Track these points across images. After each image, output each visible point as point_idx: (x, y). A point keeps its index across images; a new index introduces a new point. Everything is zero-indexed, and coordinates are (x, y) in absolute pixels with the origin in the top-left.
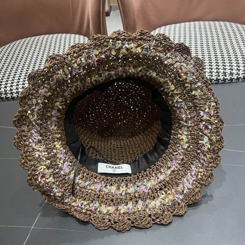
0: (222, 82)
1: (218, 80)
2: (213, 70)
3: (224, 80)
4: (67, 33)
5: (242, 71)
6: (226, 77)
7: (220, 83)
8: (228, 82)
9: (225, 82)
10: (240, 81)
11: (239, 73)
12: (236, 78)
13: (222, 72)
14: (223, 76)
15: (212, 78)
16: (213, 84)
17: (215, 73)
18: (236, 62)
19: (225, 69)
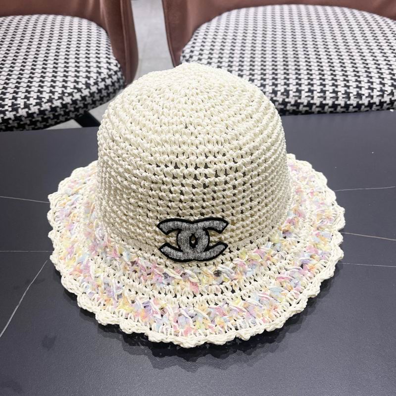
0: (342, 110)
1: (334, 106)
2: (327, 88)
3: (347, 106)
4: (57, 13)
5: (378, 91)
6: (349, 100)
7: (337, 113)
8: (354, 110)
9: (348, 109)
10: (373, 109)
11: (372, 94)
12: (366, 104)
13: (343, 92)
14: (344, 99)
15: (324, 102)
16: (326, 113)
17: (331, 93)
18: (367, 75)
19: (348, 87)
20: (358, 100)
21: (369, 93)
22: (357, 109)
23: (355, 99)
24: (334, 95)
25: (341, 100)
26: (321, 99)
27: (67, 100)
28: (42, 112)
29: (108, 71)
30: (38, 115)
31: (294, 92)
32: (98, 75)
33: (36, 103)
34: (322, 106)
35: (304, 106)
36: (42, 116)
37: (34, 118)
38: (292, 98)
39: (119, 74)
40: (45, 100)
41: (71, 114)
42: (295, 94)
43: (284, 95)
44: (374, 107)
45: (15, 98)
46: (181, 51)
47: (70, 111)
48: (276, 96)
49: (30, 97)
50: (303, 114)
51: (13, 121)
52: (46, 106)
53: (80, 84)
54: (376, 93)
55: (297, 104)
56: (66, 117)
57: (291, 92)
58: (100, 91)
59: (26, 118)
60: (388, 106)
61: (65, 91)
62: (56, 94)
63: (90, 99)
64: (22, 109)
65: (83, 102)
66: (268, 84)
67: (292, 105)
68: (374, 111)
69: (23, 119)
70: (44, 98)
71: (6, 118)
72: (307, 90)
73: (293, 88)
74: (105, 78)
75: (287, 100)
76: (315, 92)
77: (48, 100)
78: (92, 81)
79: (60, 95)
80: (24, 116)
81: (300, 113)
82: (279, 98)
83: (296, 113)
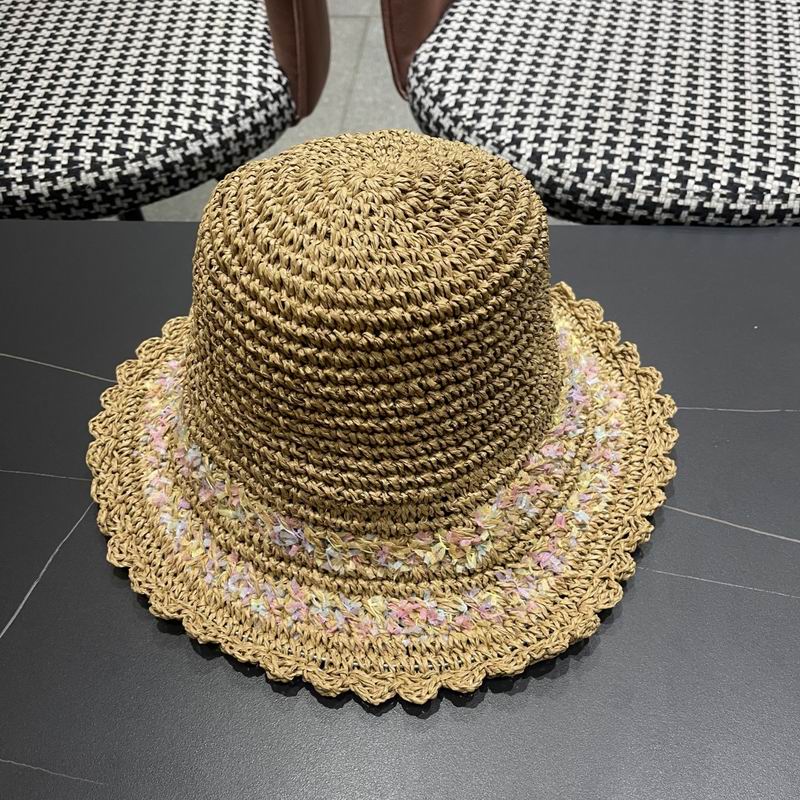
0: (718, 220)
1: (702, 212)
2: (693, 170)
3: (728, 213)
7: (708, 225)
8: (742, 223)
9: (730, 221)
10: (785, 223)
11: (786, 191)
12: (771, 209)
13: (725, 183)
14: (725, 199)
15: (680, 202)
16: (682, 224)
17: (697, 183)
18: (786, 145)
19: (737, 171)
20: (754, 202)
21: (782, 188)
22: (749, 221)
23: (748, 200)
24: (703, 188)
25: (718, 201)
26: (676, 196)
27: (175, 155)
28: (124, 180)
29: (260, 93)
30: (116, 184)
31: (620, 176)
32: (238, 102)
33: (114, 160)
34: (676, 209)
35: (638, 207)
36: (125, 186)
37: (109, 189)
38: (615, 189)
39: (283, 99)
40: (131, 156)
41: (181, 182)
42: (621, 180)
43: (600, 181)
44: (788, 218)
45: (74, 149)
46: (411, 58)
47: (180, 177)
48: (583, 181)
49: (104, 148)
50: (634, 223)
51: (70, 195)
52: (132, 168)
53: (202, 121)
54: (796, 189)
55: (623, 202)
56: (172, 187)
57: (614, 176)
58: (240, 136)
59: (93, 190)
61: (171, 137)
62: (154, 141)
63: (221, 153)
64: (88, 172)
65: (206, 159)
66: (570, 153)
67: (612, 203)
68: (785, 226)
69: (89, 191)
70: (130, 150)
71: (56, 188)
72: (648, 174)
73: (620, 165)
74: (253, 108)
75: (604, 191)
76: (665, 180)
77: (136, 155)
78: (225, 116)
79: (160, 146)
80: (90, 187)
81: (629, 221)
82: (590, 185)
83: (620, 219)
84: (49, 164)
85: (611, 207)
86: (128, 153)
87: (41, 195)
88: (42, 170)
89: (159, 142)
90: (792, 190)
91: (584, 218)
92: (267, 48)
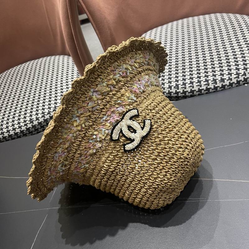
0: (213, 91)
1: (208, 89)
2: (202, 79)
3: (216, 88)
5: (235, 75)
6: (216, 84)
7: (211, 93)
8: (220, 89)
10: (233, 86)
11: (231, 77)
12: (228, 84)
13: (212, 80)
14: (213, 84)
15: (201, 88)
16: (203, 94)
17: (204, 82)
18: (227, 65)
19: (215, 76)
20: (222, 83)
21: (229, 77)
22: (223, 89)
23: (220, 83)
24: (206, 83)
25: (211, 85)
26: (199, 87)
30: (44, 122)
31: (181, 85)
33: (42, 116)
34: (200, 90)
35: (189, 93)
36: (46, 122)
37: (42, 124)
38: (181, 89)
40: (46, 114)
42: (182, 86)
43: (176, 88)
44: (234, 85)
45: (31, 116)
48: (171, 89)
49: (39, 113)
50: (189, 97)
51: (32, 128)
52: (47, 117)
54: (233, 76)
55: (184, 92)
57: (180, 86)
59: (38, 125)
60: (243, 83)
61: (56, 106)
62: (52, 108)
64: (35, 121)
66: (166, 83)
67: (181, 93)
68: (234, 87)
69: (37, 126)
70: (46, 112)
71: (28, 127)
72: (189, 83)
73: (180, 83)
75: (178, 91)
76: (194, 83)
77: (47, 113)
79: (54, 109)
80: (36, 125)
81: (187, 97)
82: (173, 90)
83: (185, 97)
84: (25, 121)
85: (181, 95)
86: (45, 113)
87: (24, 130)
88: (23, 124)
89: (53, 108)
90: (232, 77)
91: (175, 99)
92: (79, 75)
